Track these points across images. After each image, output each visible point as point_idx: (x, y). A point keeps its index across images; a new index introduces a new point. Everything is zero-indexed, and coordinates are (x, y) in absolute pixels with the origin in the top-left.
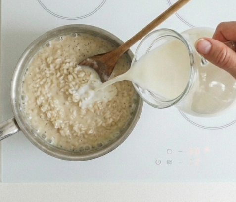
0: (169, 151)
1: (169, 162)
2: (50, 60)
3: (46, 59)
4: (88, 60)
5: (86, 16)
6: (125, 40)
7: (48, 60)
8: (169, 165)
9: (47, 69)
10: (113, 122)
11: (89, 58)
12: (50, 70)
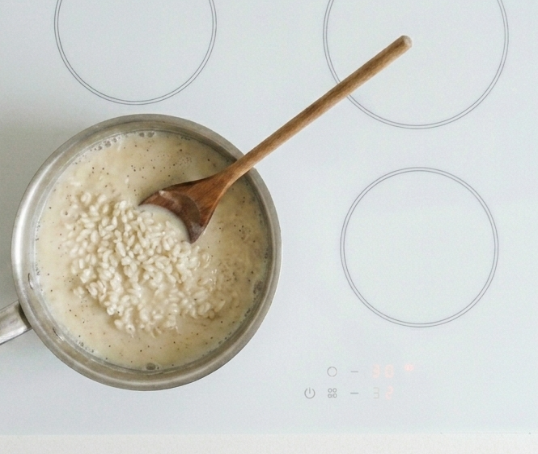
0: (332, 372)
1: (332, 393)
2: (87, 198)
3: (79, 197)
4: (162, 193)
5: (164, 98)
6: (244, 148)
7: (84, 199)
8: (333, 399)
9: (84, 215)
10: (213, 310)
11: (164, 189)
12: (90, 217)
